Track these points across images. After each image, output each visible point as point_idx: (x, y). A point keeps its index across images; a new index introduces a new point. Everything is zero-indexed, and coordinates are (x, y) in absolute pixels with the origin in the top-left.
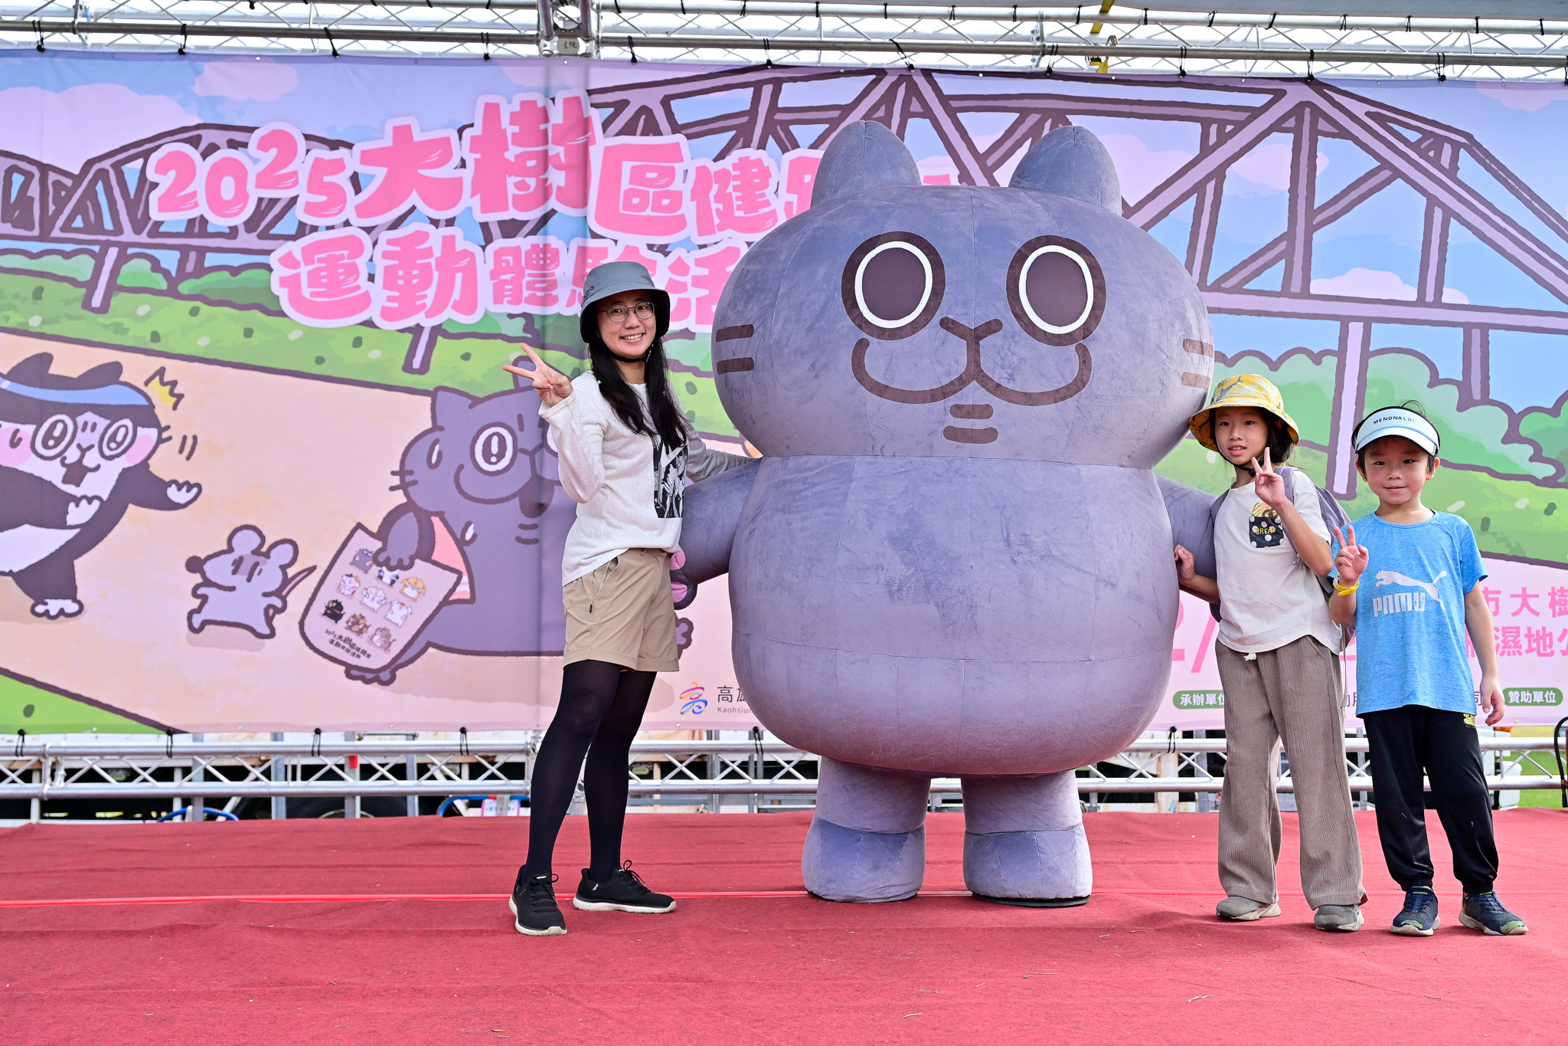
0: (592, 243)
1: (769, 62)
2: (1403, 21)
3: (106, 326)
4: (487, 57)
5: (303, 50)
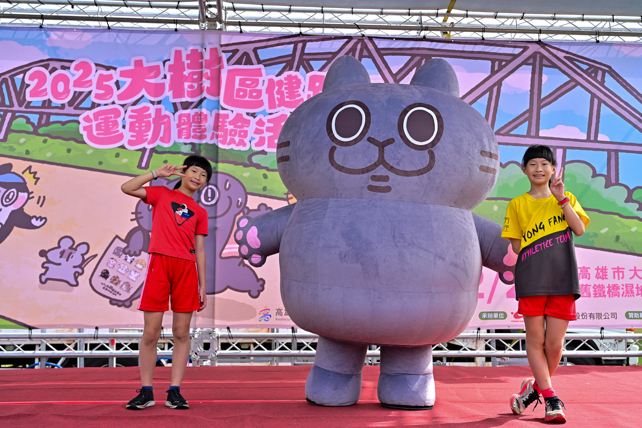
0: (222, 112)
1: (301, 33)
2: (581, 16)
3: (5, 148)
4: (176, 30)
5: (95, 26)
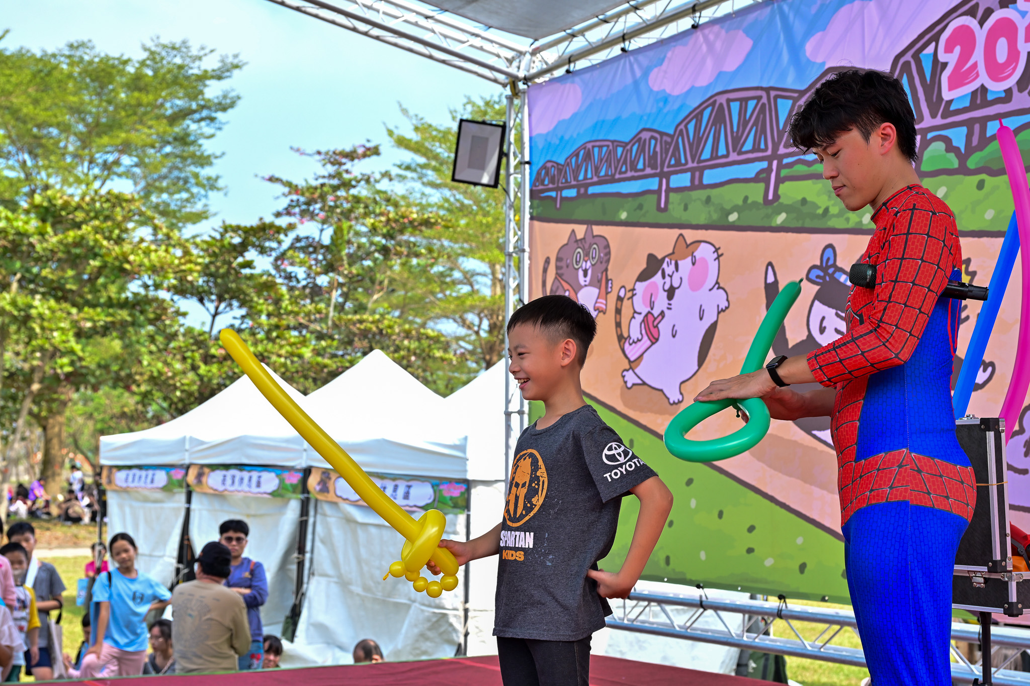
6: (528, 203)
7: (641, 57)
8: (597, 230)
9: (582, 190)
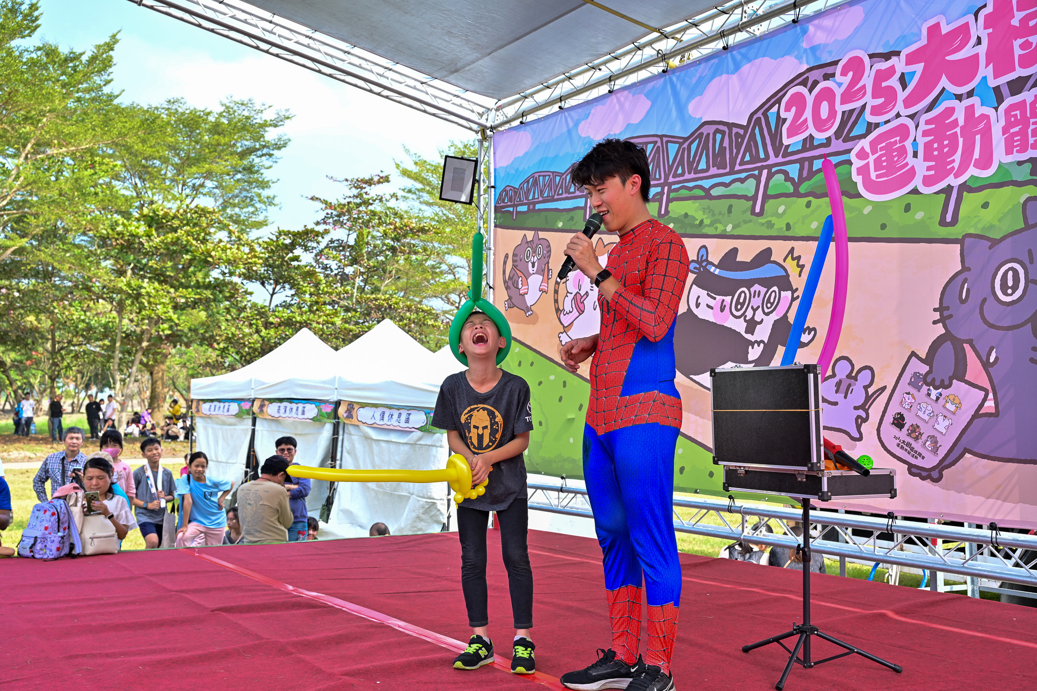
3: (763, 224)
6: (493, 216)
7: (573, 113)
8: (542, 235)
9: (531, 207)
